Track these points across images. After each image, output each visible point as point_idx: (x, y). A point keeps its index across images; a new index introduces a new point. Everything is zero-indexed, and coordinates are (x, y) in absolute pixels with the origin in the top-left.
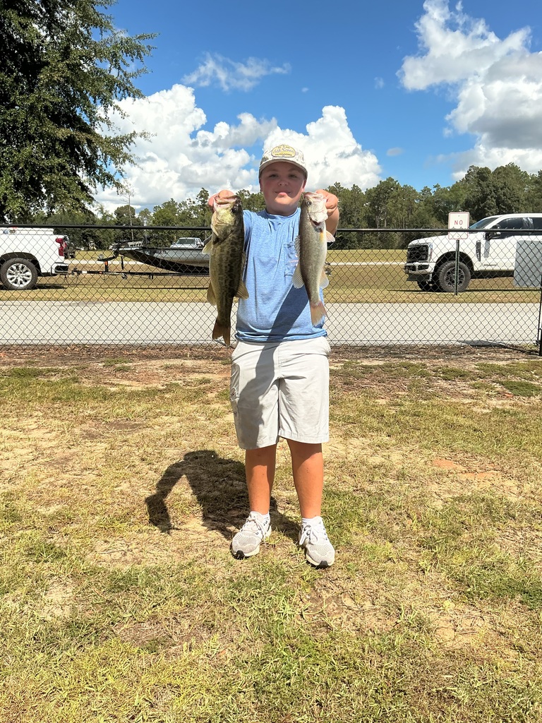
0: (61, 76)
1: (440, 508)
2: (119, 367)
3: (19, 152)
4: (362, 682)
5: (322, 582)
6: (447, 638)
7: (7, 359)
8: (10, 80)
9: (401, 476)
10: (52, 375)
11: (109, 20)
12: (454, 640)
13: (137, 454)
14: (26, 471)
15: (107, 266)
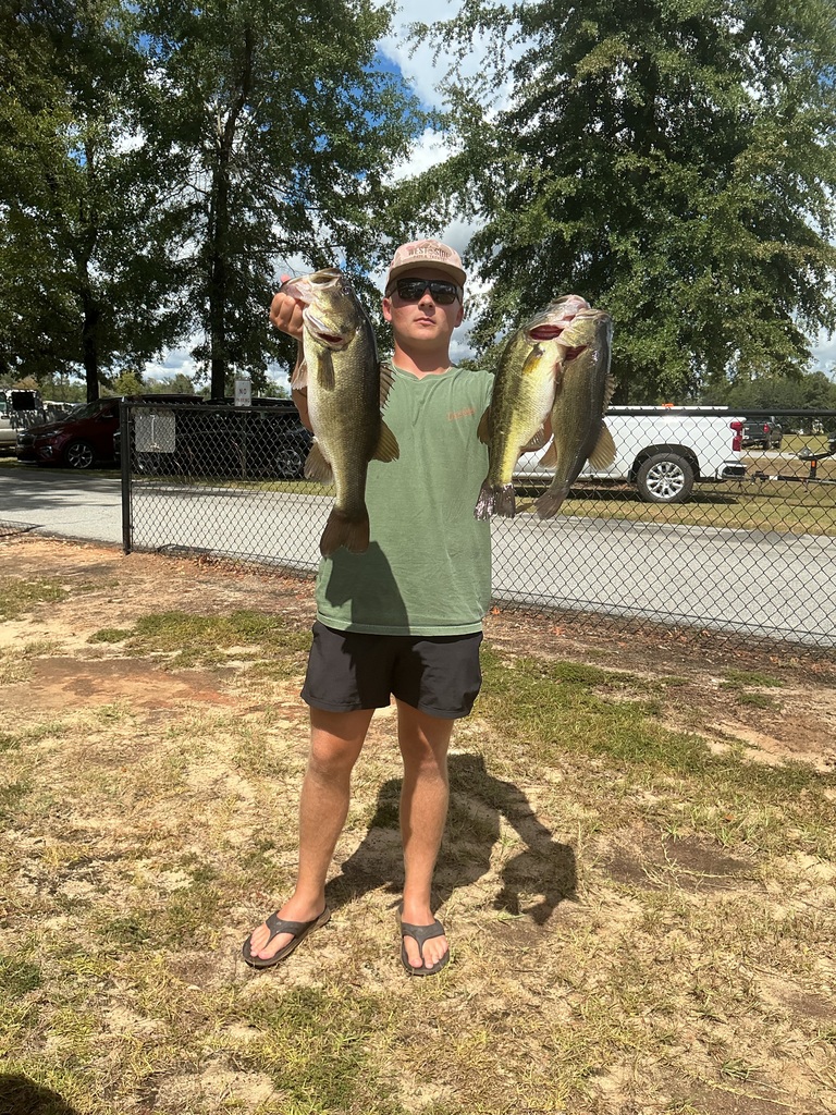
2: (750, 695)
7: (561, 640)
10: (619, 688)
15: (813, 469)
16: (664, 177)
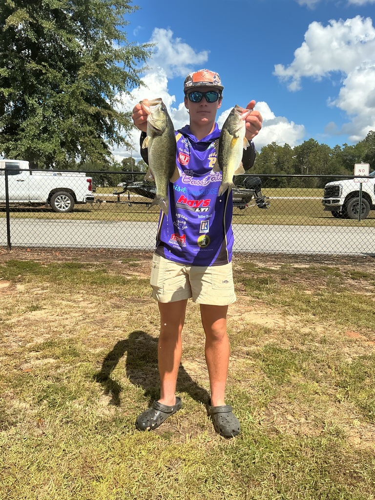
0: (93, 72)
1: (350, 362)
2: (132, 264)
3: (64, 122)
4: (301, 464)
5: (273, 404)
6: (356, 443)
7: (60, 256)
8: (60, 75)
9: (323, 341)
10: (90, 268)
11: (124, 35)
12: (360, 444)
13: (147, 319)
14: (79, 326)
15: (119, 198)
16: (49, 75)
